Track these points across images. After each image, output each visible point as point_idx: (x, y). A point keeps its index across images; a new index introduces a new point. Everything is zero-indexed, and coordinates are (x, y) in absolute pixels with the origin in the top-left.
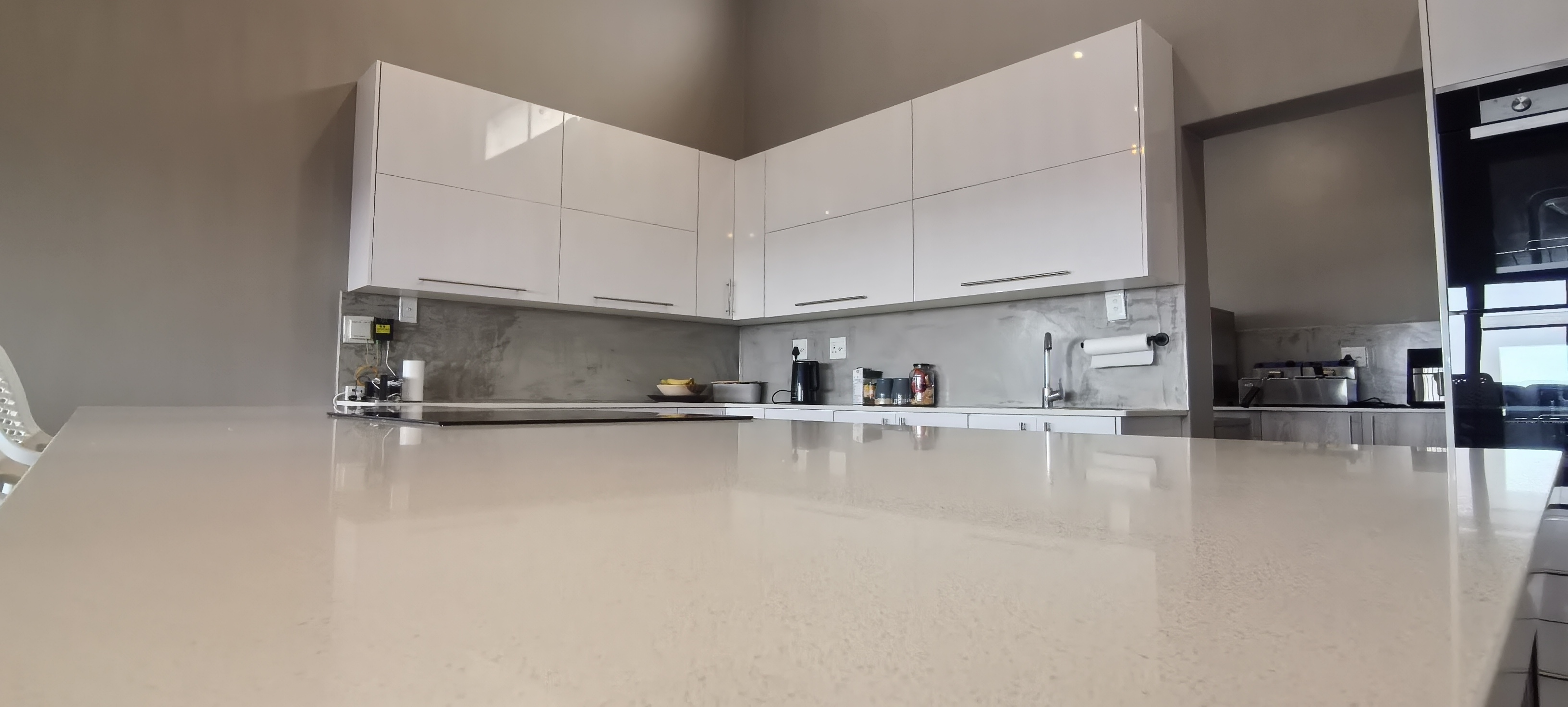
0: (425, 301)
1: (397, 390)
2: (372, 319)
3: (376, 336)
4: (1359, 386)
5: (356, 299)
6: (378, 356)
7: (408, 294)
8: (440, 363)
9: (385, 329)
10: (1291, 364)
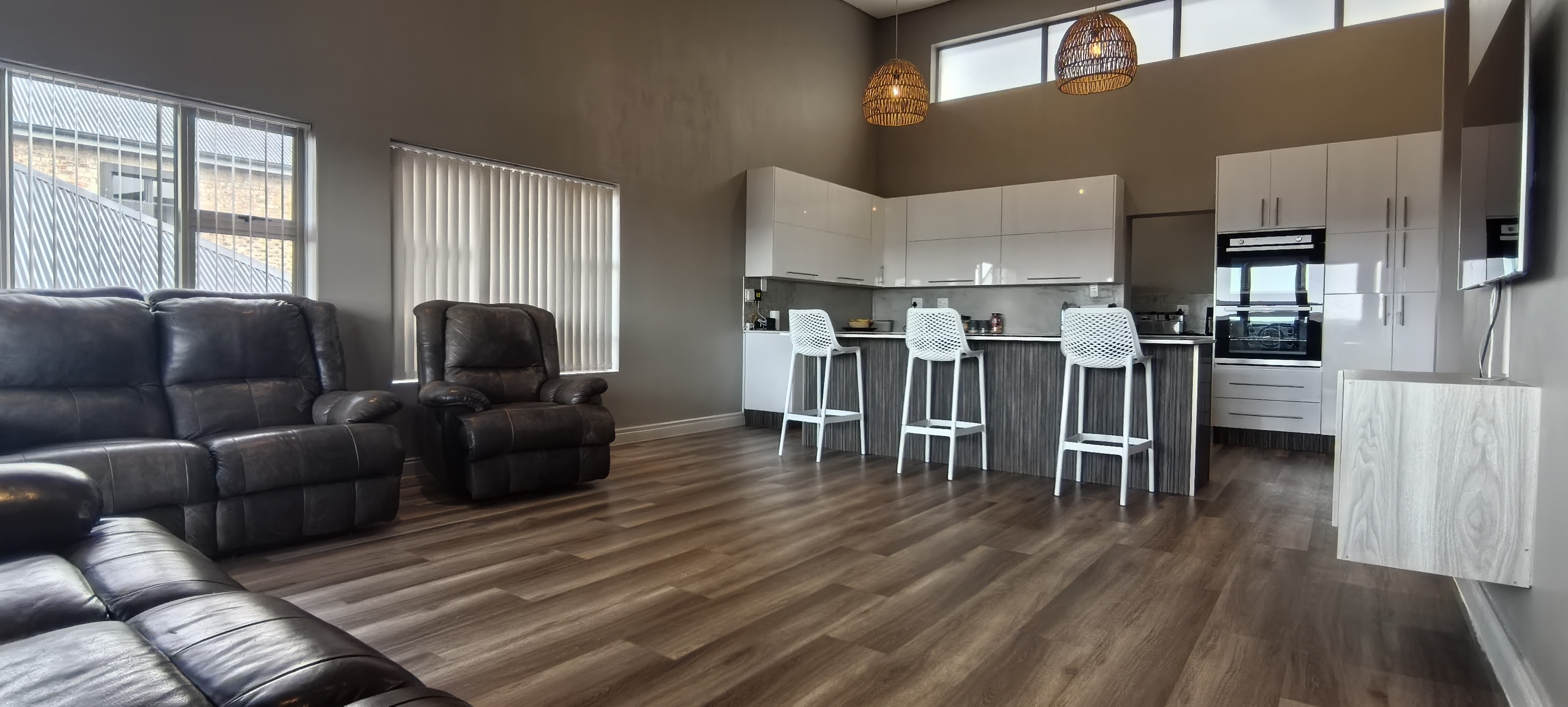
0: (769, 280)
2: (753, 290)
3: (756, 299)
4: (1184, 325)
5: (749, 281)
6: (755, 308)
7: (763, 278)
9: (757, 295)
10: (1153, 313)
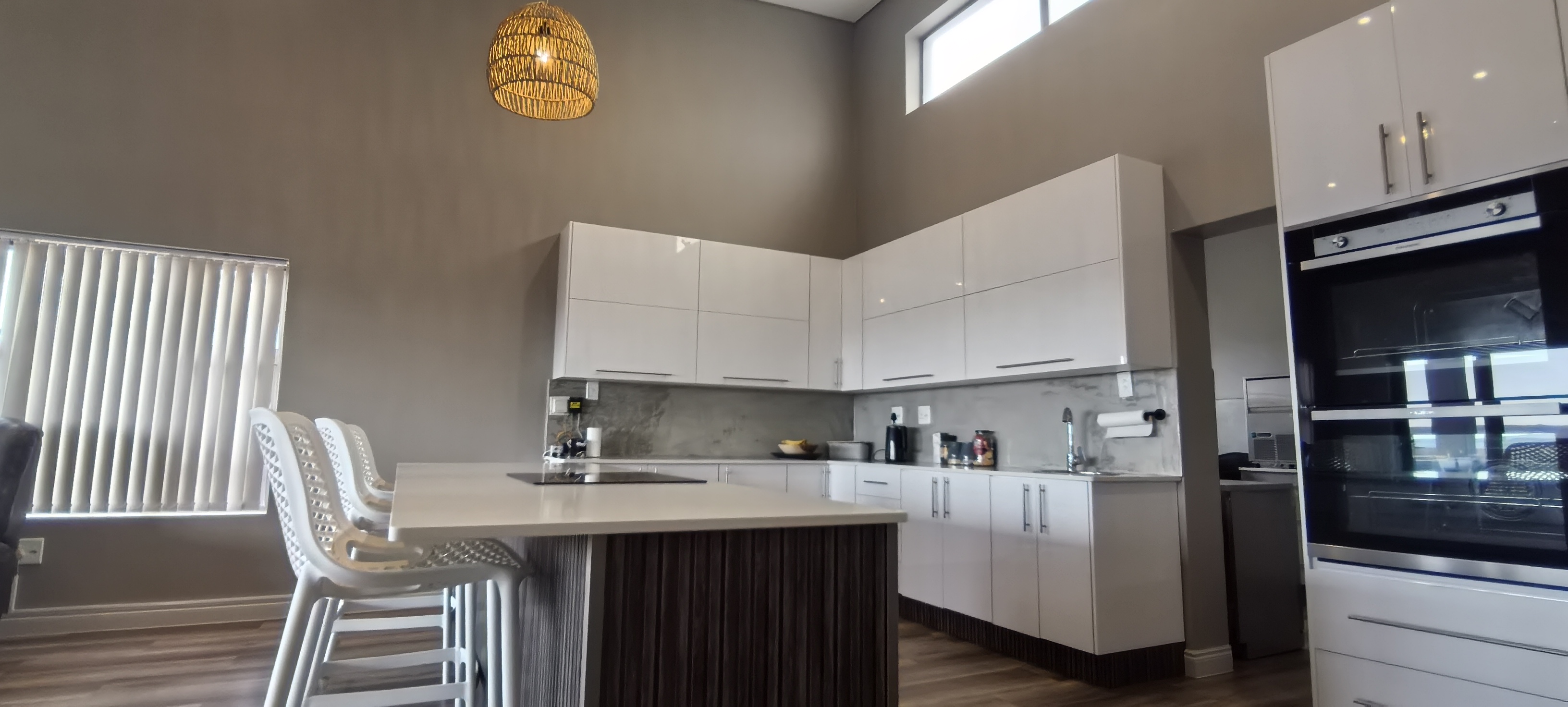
0: (604, 385)
1: (584, 449)
2: (568, 398)
3: (571, 411)
5: (558, 384)
6: (571, 424)
7: (592, 381)
8: (613, 429)
9: (576, 405)
